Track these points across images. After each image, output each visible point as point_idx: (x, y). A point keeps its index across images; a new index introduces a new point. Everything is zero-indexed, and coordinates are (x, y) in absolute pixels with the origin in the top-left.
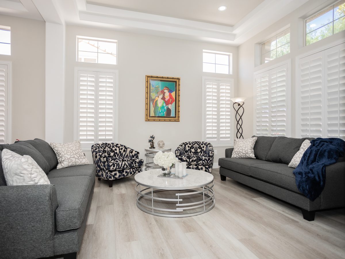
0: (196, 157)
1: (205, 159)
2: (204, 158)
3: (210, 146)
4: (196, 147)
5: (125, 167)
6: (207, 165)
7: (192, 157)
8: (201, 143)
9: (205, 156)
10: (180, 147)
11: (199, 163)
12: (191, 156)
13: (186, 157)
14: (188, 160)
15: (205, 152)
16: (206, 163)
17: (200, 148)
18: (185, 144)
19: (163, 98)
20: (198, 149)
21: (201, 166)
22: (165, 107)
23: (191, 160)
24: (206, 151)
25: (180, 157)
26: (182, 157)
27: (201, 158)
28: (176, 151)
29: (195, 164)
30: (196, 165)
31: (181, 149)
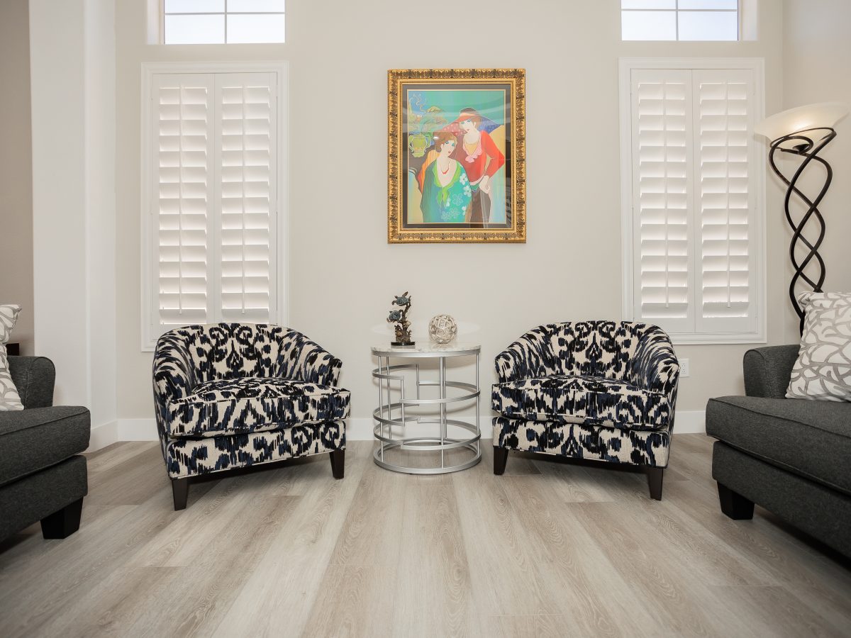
0: (588, 387)
1: (631, 398)
2: (625, 392)
3: (658, 339)
4: (594, 342)
5: (250, 420)
6: (643, 429)
7: (568, 387)
8: (618, 326)
9: (634, 383)
10: (524, 342)
11: (599, 416)
12: (561, 384)
13: (538, 386)
14: (548, 400)
15: (634, 365)
16: (636, 419)
17: (611, 346)
18: (548, 332)
19: (459, 154)
20: (604, 351)
21: (611, 429)
22: (467, 188)
23: (561, 401)
24: (640, 359)
25: (512, 386)
26: (523, 384)
27: (611, 392)
28: (498, 358)
29: (582, 421)
30: (584, 426)
31: (526, 350)
